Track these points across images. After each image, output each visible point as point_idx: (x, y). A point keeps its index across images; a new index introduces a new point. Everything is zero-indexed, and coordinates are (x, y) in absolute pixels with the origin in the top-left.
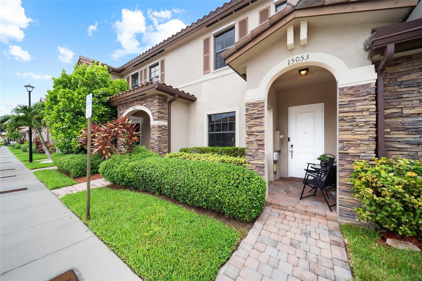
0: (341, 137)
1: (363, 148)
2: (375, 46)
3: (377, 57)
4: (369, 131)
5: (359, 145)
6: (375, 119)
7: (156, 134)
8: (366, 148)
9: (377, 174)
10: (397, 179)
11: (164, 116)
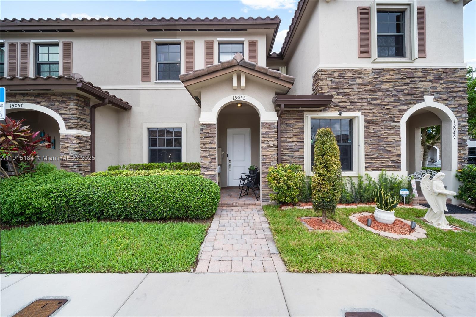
0: (263, 153)
1: (272, 159)
2: (277, 103)
3: (278, 108)
4: (275, 149)
5: (270, 158)
6: (277, 143)
7: (72, 147)
8: (273, 159)
9: (278, 172)
10: (285, 174)
11: (85, 124)
